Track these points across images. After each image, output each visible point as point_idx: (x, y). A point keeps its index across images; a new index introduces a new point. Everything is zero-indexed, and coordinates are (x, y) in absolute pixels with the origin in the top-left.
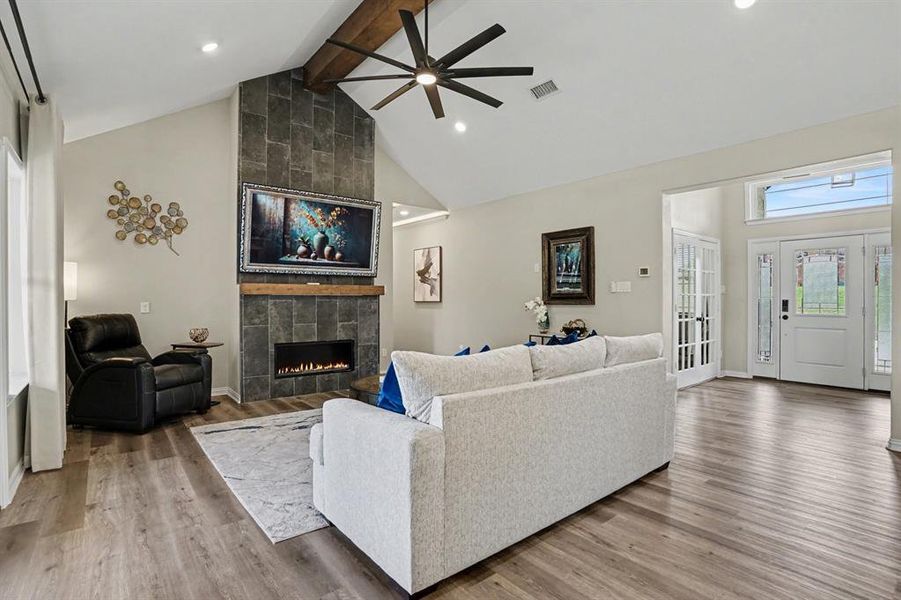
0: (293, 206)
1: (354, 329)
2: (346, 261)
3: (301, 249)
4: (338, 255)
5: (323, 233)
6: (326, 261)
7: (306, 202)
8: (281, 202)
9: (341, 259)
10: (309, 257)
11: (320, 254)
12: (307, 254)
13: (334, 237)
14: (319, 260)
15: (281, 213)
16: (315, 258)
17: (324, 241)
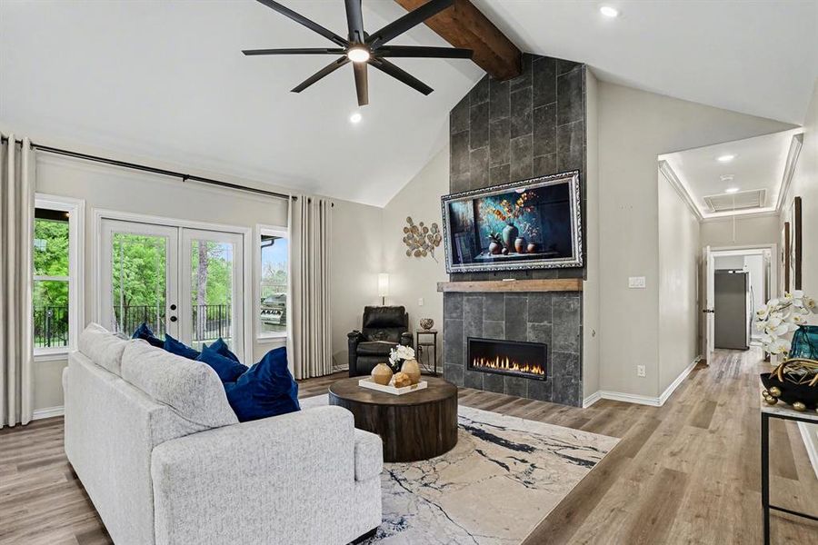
0: (480, 205)
1: (548, 332)
2: (539, 252)
3: (492, 246)
4: (530, 246)
5: (511, 225)
6: (517, 255)
7: (491, 197)
8: (470, 204)
9: (534, 250)
10: (500, 253)
11: (511, 248)
12: (497, 250)
13: (523, 226)
14: (511, 255)
15: (471, 216)
16: (506, 253)
17: (514, 233)
